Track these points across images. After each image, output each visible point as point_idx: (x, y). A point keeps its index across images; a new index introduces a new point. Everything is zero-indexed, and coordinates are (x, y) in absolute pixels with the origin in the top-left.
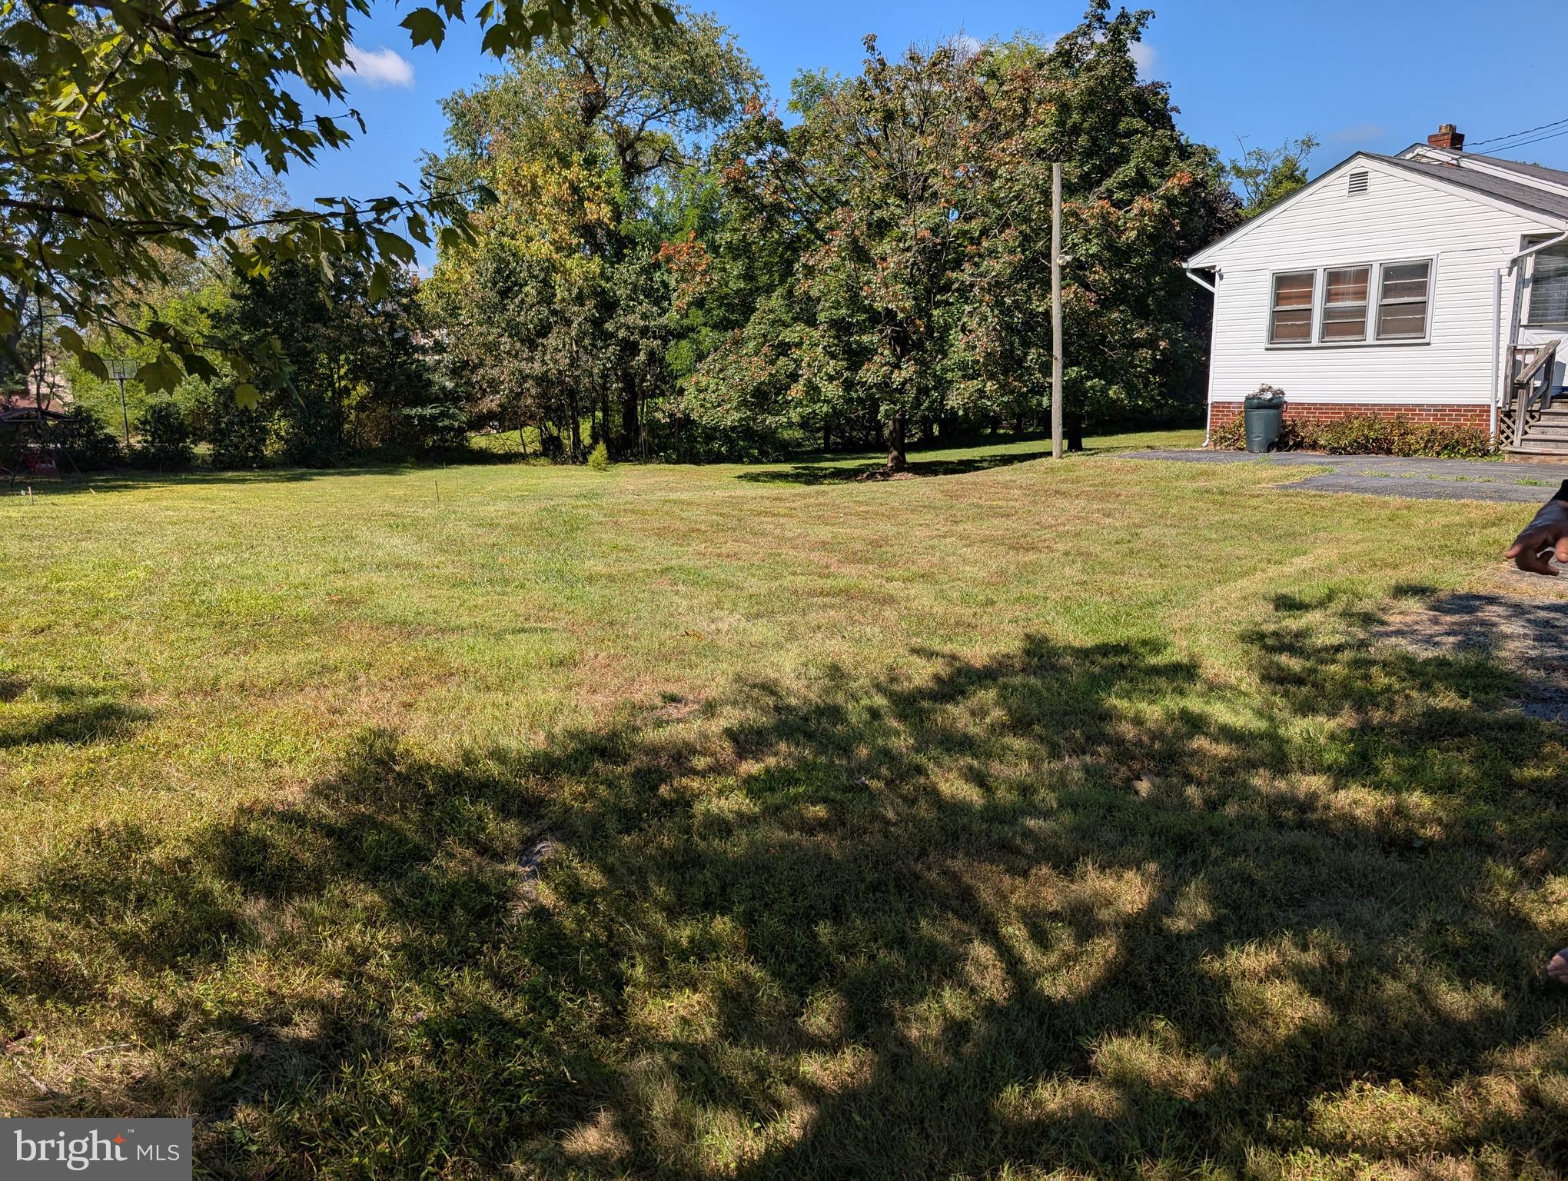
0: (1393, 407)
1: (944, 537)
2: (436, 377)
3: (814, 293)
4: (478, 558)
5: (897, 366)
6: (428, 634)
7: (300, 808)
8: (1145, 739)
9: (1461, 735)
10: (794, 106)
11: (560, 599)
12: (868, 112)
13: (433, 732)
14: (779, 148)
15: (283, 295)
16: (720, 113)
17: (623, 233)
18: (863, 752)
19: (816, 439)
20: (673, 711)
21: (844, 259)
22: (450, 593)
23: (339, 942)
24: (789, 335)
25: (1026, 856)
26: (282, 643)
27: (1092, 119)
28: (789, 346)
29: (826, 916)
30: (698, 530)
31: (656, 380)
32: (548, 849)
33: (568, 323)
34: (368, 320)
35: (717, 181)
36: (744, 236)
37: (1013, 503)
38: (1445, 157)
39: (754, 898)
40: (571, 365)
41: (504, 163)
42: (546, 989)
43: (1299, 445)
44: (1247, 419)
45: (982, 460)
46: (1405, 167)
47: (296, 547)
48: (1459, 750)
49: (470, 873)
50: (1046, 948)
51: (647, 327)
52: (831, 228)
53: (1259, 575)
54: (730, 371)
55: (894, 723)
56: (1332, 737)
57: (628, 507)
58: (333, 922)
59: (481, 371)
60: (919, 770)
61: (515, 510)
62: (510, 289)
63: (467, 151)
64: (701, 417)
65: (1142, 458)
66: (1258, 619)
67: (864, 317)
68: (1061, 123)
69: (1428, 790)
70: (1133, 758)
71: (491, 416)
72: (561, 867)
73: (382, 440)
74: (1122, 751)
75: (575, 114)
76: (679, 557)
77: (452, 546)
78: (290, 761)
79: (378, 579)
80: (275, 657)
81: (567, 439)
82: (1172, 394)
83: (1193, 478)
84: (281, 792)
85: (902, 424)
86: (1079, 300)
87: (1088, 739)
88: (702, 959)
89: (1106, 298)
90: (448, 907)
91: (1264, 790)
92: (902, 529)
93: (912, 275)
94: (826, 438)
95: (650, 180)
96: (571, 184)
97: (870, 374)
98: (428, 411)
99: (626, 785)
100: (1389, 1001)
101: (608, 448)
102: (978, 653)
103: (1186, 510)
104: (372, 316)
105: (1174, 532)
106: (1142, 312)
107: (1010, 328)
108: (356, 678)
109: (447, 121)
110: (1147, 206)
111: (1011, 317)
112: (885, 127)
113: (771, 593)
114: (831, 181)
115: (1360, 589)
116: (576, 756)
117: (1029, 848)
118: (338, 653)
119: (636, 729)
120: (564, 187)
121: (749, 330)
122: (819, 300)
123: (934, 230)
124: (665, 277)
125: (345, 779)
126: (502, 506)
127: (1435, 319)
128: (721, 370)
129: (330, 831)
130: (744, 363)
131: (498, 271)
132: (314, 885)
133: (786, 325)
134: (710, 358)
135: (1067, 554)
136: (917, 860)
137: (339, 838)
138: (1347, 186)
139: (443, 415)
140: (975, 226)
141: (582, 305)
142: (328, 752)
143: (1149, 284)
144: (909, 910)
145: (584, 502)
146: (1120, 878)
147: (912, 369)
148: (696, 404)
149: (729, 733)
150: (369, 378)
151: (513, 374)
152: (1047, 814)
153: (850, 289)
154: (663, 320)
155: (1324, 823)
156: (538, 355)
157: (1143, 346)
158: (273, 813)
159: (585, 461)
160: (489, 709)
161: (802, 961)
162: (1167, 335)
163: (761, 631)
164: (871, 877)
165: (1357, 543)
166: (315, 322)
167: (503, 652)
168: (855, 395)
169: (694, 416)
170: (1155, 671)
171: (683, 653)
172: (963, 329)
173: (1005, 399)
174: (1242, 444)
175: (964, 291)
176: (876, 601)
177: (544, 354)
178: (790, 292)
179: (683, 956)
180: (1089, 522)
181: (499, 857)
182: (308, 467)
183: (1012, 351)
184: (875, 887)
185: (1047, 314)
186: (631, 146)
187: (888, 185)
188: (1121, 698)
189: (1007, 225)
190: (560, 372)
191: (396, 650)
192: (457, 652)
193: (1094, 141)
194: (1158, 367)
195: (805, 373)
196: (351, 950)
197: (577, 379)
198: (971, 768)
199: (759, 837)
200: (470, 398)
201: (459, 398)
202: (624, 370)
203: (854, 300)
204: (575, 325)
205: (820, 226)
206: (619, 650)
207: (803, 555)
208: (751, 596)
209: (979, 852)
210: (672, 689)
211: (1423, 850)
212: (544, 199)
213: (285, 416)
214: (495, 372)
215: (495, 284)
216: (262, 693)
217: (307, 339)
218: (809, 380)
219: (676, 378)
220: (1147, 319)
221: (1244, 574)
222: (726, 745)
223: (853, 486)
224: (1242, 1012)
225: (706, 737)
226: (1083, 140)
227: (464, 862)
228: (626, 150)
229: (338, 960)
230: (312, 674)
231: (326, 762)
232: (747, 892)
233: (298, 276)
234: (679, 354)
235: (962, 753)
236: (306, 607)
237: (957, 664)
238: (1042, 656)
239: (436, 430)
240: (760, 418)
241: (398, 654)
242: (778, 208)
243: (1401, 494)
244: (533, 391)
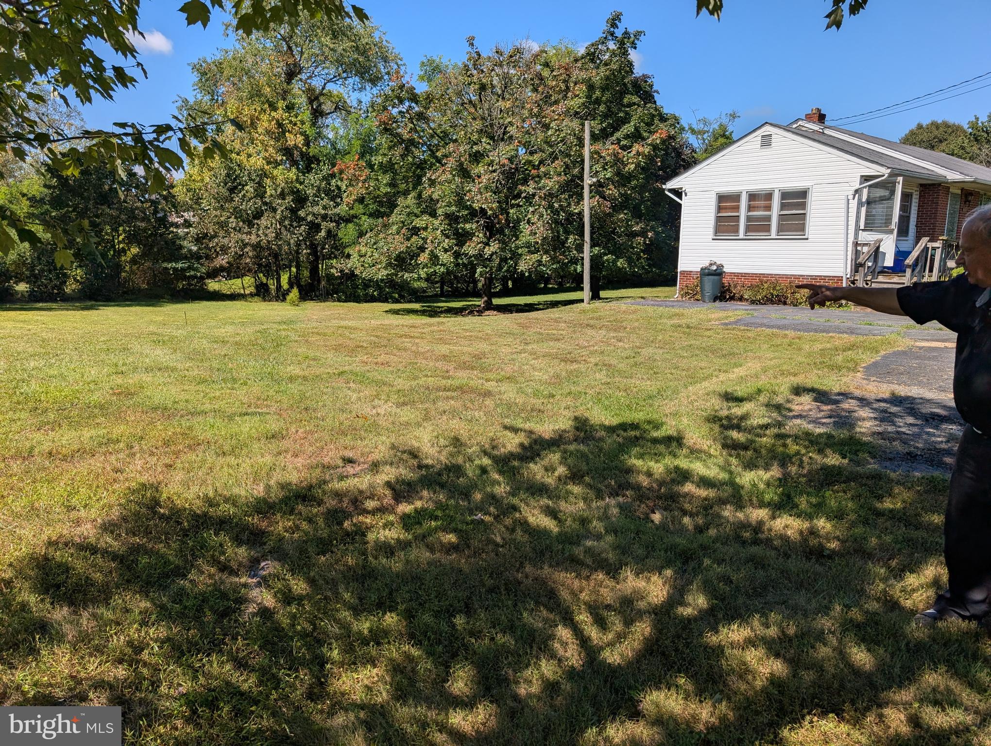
0: (787, 276)
1: (520, 353)
2: (185, 243)
3: (435, 196)
4: (215, 364)
5: (487, 244)
6: (182, 416)
7: (92, 540)
8: (655, 485)
9: (845, 482)
10: (422, 78)
11: (271, 393)
12: (469, 84)
13: (186, 485)
14: (413, 105)
15: (80, 187)
16: (374, 81)
17: (311, 154)
18: (478, 496)
19: (434, 288)
20: (350, 469)
21: (454, 176)
22: (197, 388)
23: (122, 637)
24: (419, 223)
25: (588, 566)
26: (78, 423)
27: (608, 95)
28: (419, 229)
29: (461, 611)
30: (362, 346)
31: (332, 248)
32: (269, 567)
33: (274, 210)
34: (139, 204)
35: (373, 124)
36: (391, 159)
37: (562, 332)
38: (816, 127)
39: (411, 600)
40: (276, 238)
41: (232, 106)
42: (270, 667)
43: (732, 298)
44: (701, 281)
45: (539, 304)
46: (794, 133)
47: (88, 356)
48: (845, 492)
49: (214, 585)
50: (605, 629)
51: (326, 215)
52: (445, 156)
53: (714, 379)
54: (381, 244)
55: (496, 476)
56: (768, 484)
57: (314, 330)
58: (118, 624)
59: (216, 240)
60: (515, 508)
61: (239, 331)
62: (236, 187)
63: (209, 97)
64: (361, 273)
65: (639, 304)
66: (717, 408)
67: (466, 212)
68: (589, 97)
69: (828, 518)
70: (649, 499)
71: (222, 269)
72: (278, 579)
73: (148, 284)
74: (641, 494)
75: (280, 77)
76: (350, 365)
77: (197, 356)
78: (85, 506)
79: (147, 378)
80: (74, 433)
81: (272, 285)
82: (654, 265)
83: (670, 317)
84: (79, 529)
85: (490, 281)
86: (600, 206)
87: (620, 486)
88: (378, 644)
89: (616, 205)
90: (200, 610)
91: (731, 519)
92: (494, 348)
93: (497, 187)
94: (442, 288)
95: (329, 121)
96: (278, 121)
97: (471, 248)
98: (180, 265)
99: (321, 521)
100: (823, 660)
101: (300, 292)
102: (546, 429)
103: (667, 338)
104: (142, 202)
105: (661, 351)
106: (637, 214)
107: (556, 222)
108: (132, 447)
109: (195, 77)
110: (641, 149)
111: (558, 215)
112: (480, 94)
113: (412, 389)
114: (446, 127)
115: (777, 388)
116: (285, 500)
117: (589, 561)
118: (119, 430)
119: (325, 482)
120: (273, 123)
121: (393, 218)
122: (438, 201)
123: (510, 160)
124: (339, 183)
125: (125, 519)
126: (230, 329)
127: (811, 224)
128: (375, 243)
129: (115, 557)
130: (390, 239)
131: (228, 175)
132: (104, 596)
133: (417, 216)
134: (368, 235)
135: (596, 365)
136: (518, 571)
137: (121, 562)
138: (759, 142)
139: (190, 268)
140: (536, 158)
141: (284, 199)
142: (113, 499)
143: (642, 198)
144: (515, 605)
145: (285, 327)
146: (648, 580)
147: (497, 246)
148: (359, 265)
149: (388, 484)
150: (139, 243)
151: (237, 242)
152: (599, 537)
153: (458, 194)
154: (337, 211)
155: (769, 541)
156: (254, 231)
157: (638, 236)
158: (73, 544)
159: (284, 300)
160: (226, 469)
161: (446, 643)
162: (653, 229)
163: (407, 414)
164: (489, 582)
165: (771, 360)
166: (102, 205)
167: (235, 429)
168: (461, 262)
169: (357, 272)
170: (655, 441)
171: (355, 429)
172: (529, 222)
173: (554, 266)
174: (698, 297)
175: (529, 198)
176: (480, 394)
177: (258, 230)
178: (420, 196)
179: (365, 642)
180: (610, 345)
181: (234, 573)
182: (96, 300)
183: (558, 237)
184: (492, 590)
185: (580, 214)
186: (317, 98)
187: (482, 130)
188: (638, 459)
189: (556, 158)
190: (268, 242)
191: (159, 428)
192: (202, 429)
193: (609, 108)
194: (648, 249)
195: (429, 247)
196: (130, 644)
197: (280, 247)
198: (548, 507)
199: (412, 557)
200: (208, 257)
201: (201, 258)
202: (311, 241)
203: (460, 202)
204: (279, 212)
205: (439, 154)
206: (312, 427)
207: (431, 364)
208: (399, 391)
209: (558, 564)
210: (349, 454)
211: (830, 557)
212: (260, 130)
213: (80, 266)
214: (226, 241)
215: (226, 184)
216: (64, 459)
217: (97, 216)
218: (432, 251)
219: (345, 248)
220: (640, 219)
221: (705, 379)
222: (387, 492)
223: (459, 319)
224: (733, 670)
225: (374, 487)
226: (602, 108)
227: (211, 576)
228: (313, 101)
229: (121, 652)
230: (100, 444)
231: (111, 507)
232: (407, 596)
233: (91, 174)
234: (347, 232)
235: (541, 495)
236: (96, 397)
237: (534, 436)
238: (586, 431)
239: (185, 278)
240: (400, 274)
241: (161, 430)
242: (412, 142)
243: (795, 330)
244: (250, 254)
